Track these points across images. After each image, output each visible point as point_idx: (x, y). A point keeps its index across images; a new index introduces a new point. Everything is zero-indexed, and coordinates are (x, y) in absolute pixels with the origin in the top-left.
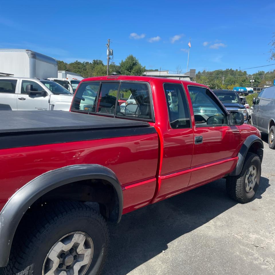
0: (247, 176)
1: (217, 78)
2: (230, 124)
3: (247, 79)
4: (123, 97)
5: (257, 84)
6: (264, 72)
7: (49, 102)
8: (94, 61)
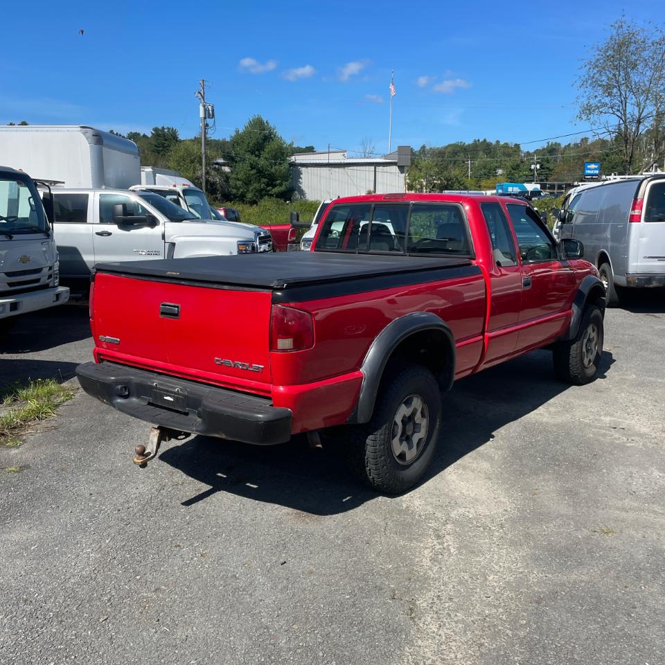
0: (585, 341)
1: (455, 163)
2: (560, 258)
3: (523, 162)
4: (298, 220)
5: (546, 174)
6: (559, 144)
7: (164, 237)
8: (156, 129)
